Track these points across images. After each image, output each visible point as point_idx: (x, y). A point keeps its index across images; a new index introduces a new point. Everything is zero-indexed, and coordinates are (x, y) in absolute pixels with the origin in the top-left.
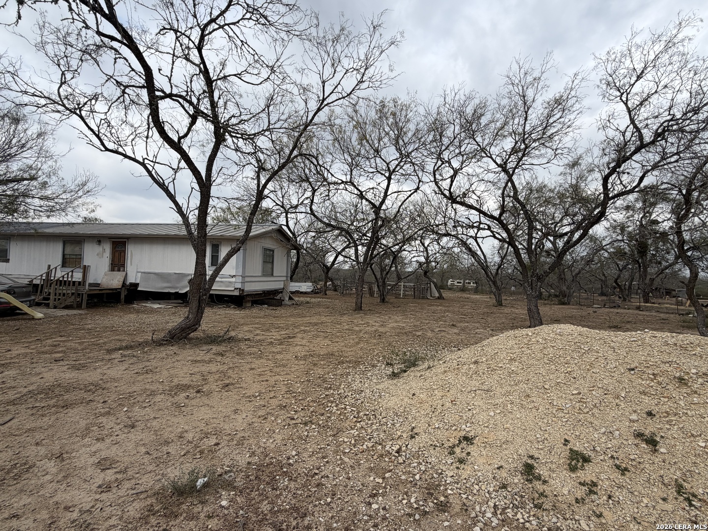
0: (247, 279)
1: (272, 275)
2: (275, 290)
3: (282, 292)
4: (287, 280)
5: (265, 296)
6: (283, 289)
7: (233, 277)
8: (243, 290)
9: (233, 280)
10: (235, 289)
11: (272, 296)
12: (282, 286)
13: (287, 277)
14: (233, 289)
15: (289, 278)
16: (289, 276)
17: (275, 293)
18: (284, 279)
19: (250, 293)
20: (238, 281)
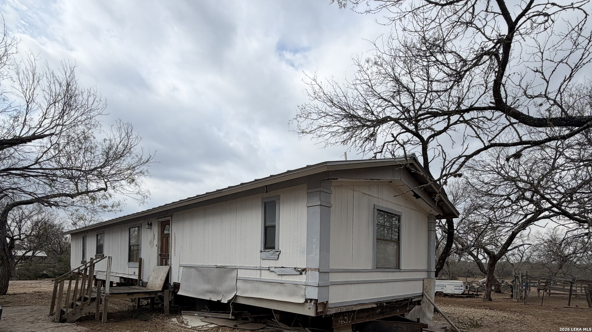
0: (334, 278)
1: (398, 267)
2: (405, 300)
3: (419, 303)
4: (429, 277)
5: (382, 313)
6: (422, 295)
7: (302, 271)
8: (325, 305)
9: (302, 279)
10: (306, 301)
11: (398, 313)
12: (419, 291)
13: (428, 272)
14: (302, 301)
15: (433, 275)
16: (434, 269)
17: (406, 305)
18: (424, 275)
19: (344, 310)
20: (311, 282)
